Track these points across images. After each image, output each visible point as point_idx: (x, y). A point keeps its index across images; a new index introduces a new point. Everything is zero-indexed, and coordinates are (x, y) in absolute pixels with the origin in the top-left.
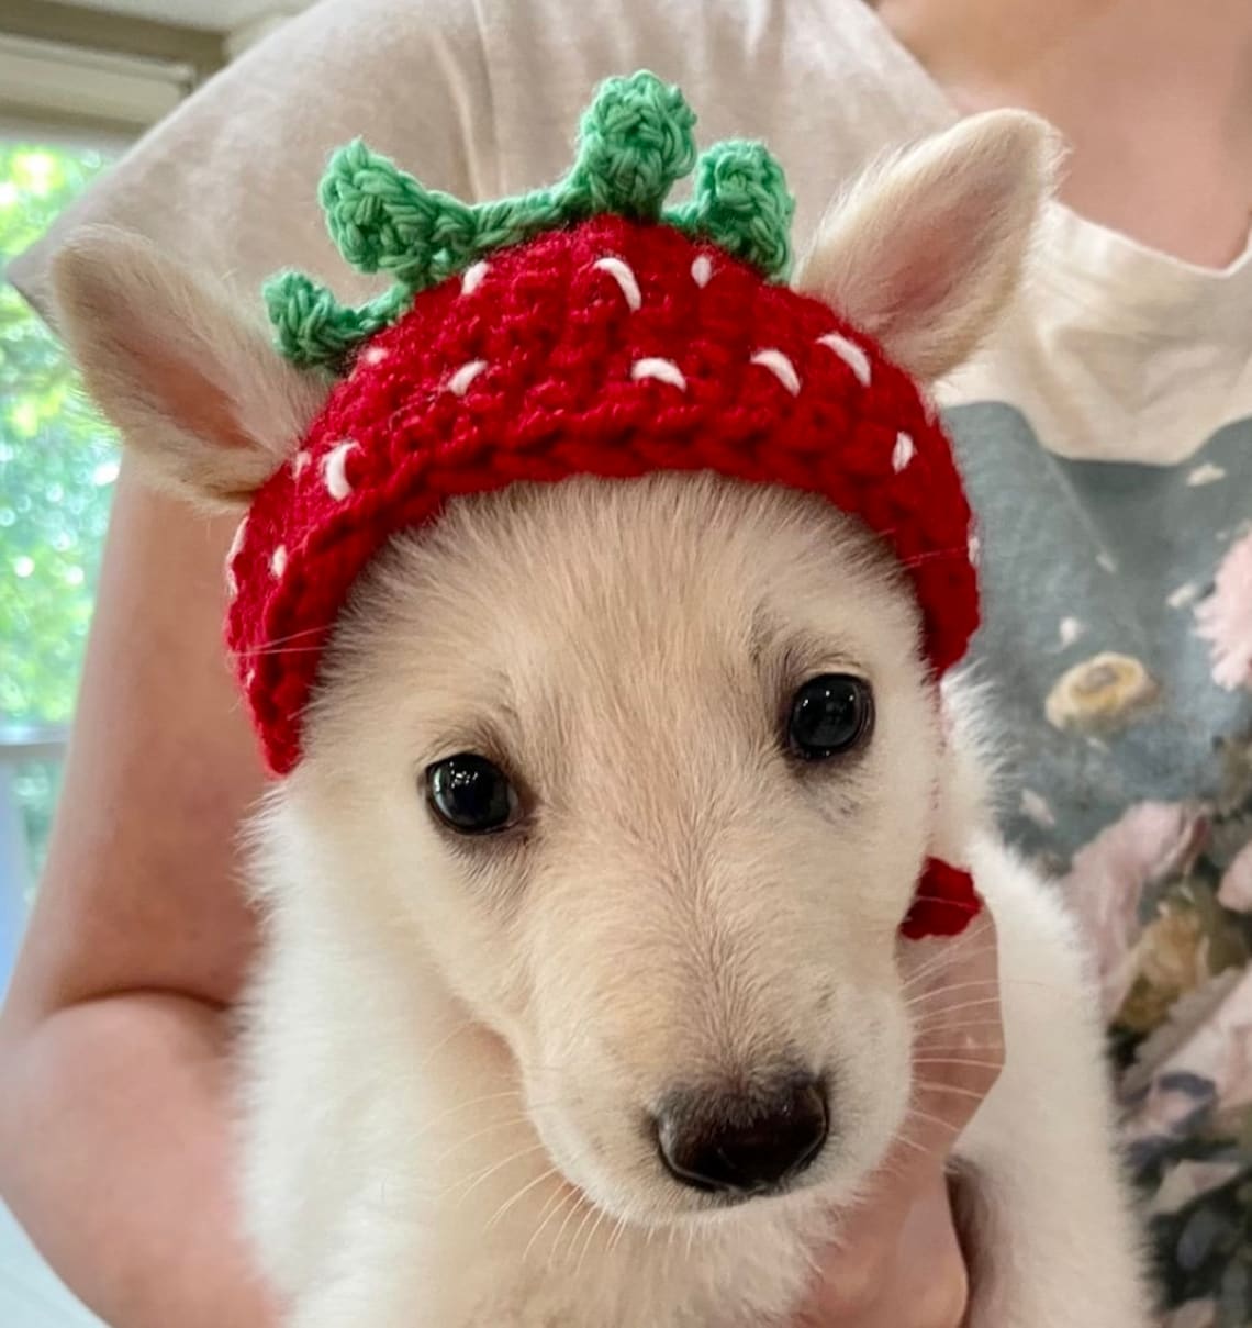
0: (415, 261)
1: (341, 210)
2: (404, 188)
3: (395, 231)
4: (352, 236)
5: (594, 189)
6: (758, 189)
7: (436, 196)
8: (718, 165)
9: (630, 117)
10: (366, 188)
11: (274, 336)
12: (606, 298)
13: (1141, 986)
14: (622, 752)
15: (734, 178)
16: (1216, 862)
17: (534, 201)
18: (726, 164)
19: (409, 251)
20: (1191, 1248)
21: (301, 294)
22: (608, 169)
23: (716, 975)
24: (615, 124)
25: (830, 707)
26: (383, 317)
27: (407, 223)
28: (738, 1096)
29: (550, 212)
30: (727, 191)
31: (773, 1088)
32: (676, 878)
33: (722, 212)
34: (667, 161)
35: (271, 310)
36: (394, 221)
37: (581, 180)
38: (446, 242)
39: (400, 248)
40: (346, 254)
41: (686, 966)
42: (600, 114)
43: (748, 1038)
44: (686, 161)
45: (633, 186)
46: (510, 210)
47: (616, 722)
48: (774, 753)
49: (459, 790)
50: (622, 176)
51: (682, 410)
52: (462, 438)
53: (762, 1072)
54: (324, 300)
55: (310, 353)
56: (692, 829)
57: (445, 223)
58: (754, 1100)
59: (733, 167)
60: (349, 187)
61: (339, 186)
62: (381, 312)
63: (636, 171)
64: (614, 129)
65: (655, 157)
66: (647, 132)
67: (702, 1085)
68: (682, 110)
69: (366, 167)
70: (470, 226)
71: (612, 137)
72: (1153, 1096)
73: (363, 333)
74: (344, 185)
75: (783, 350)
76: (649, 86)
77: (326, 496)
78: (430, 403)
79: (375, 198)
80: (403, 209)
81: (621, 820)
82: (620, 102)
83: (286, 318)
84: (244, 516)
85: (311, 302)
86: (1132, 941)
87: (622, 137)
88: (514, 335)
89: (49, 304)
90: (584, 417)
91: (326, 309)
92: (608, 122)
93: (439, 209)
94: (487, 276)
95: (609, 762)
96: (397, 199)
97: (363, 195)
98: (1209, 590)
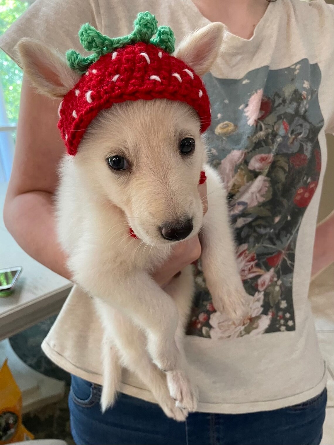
0: (100, 50)
1: (84, 38)
2: (98, 34)
3: (96, 43)
4: (86, 44)
5: (137, 36)
6: (169, 37)
7: (105, 36)
8: (162, 31)
9: (145, 22)
10: (90, 34)
11: (68, 63)
12: (143, 62)
13: (234, 185)
14: (151, 155)
15: (165, 34)
16: (248, 161)
17: (125, 38)
18: (163, 32)
19: (99, 48)
20: (243, 234)
21: (75, 55)
22: (141, 33)
23: (172, 199)
24: (142, 23)
25: (186, 144)
26: (92, 60)
27: (99, 42)
28: (178, 223)
29: (129, 40)
30: (163, 37)
31: (185, 221)
32: (162, 180)
33: (162, 41)
34: (152, 31)
35: (68, 58)
36: (96, 41)
37: (135, 34)
38: (107, 46)
39: (97, 47)
40: (85, 47)
41: (166, 198)
42: (139, 21)
43: (180, 212)
44: (156, 30)
45: (146, 36)
46: (120, 40)
47: (149, 149)
48: (179, 154)
49: (114, 162)
50: (144, 34)
51: (161, 87)
52: (117, 92)
53: (183, 219)
54: (79, 56)
55: (76, 67)
56: (165, 170)
57: (107, 42)
58: (181, 224)
59: (164, 32)
60: (86, 34)
61: (84, 33)
62: (91, 59)
63: (146, 33)
64: (142, 24)
65: (150, 30)
66: (149, 25)
67: (171, 221)
68: (155, 20)
69: (90, 30)
70: (112, 43)
71: (142, 26)
72: (236, 206)
73: (87, 63)
74: (85, 33)
75: (178, 73)
76: (149, 15)
77: (87, 102)
78: (109, 84)
79: (92, 37)
80: (98, 39)
81: (151, 169)
82: (143, 19)
83: (71, 60)
84: (62, 101)
85: (77, 57)
86: (233, 177)
87: (144, 26)
88: (125, 69)
89: (18, 54)
90: (142, 88)
91: (80, 59)
92: (141, 23)
93: (105, 39)
94: (117, 55)
95: (148, 158)
96: (97, 37)
97: (90, 35)
98: (247, 105)
